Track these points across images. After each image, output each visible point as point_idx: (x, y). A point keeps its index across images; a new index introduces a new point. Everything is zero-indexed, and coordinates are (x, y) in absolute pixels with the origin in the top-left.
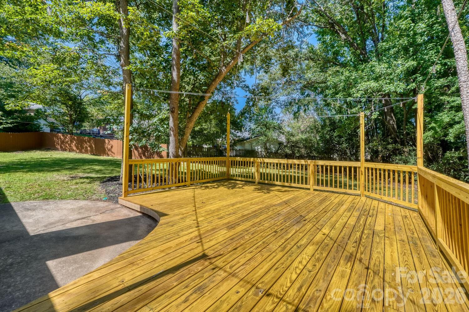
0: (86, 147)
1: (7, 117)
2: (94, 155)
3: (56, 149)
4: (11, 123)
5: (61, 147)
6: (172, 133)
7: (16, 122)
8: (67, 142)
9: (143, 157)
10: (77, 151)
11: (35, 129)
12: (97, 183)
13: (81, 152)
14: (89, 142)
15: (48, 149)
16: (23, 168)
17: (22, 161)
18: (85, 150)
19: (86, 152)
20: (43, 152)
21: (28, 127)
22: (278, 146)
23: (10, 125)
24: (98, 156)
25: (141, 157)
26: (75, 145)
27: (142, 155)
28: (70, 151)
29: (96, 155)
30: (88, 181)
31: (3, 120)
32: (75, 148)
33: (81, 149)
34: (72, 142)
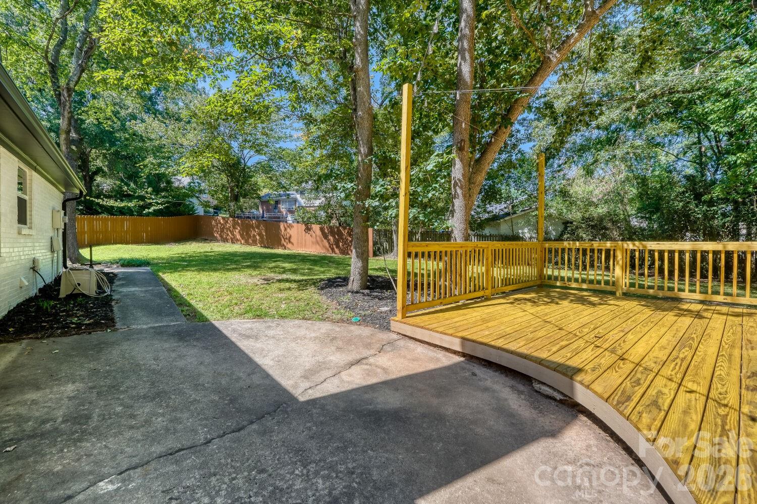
0: (254, 235)
1: (156, 195)
2: (265, 247)
3: (215, 239)
4: (161, 204)
5: (221, 236)
6: (459, 191)
7: (168, 202)
8: (228, 229)
9: (336, 249)
10: (243, 242)
11: (189, 211)
12: (312, 289)
13: (247, 243)
14: (258, 227)
15: (205, 240)
16: (187, 266)
17: (183, 256)
18: (253, 241)
19: (254, 243)
20: (201, 244)
21: (182, 208)
22: (563, 226)
23: (161, 207)
24: (272, 248)
25: (333, 249)
26: (239, 232)
27: (334, 246)
28: (233, 242)
29: (268, 248)
30: (294, 285)
31: (153, 199)
32: (238, 237)
33: (247, 239)
34: (234, 228)
